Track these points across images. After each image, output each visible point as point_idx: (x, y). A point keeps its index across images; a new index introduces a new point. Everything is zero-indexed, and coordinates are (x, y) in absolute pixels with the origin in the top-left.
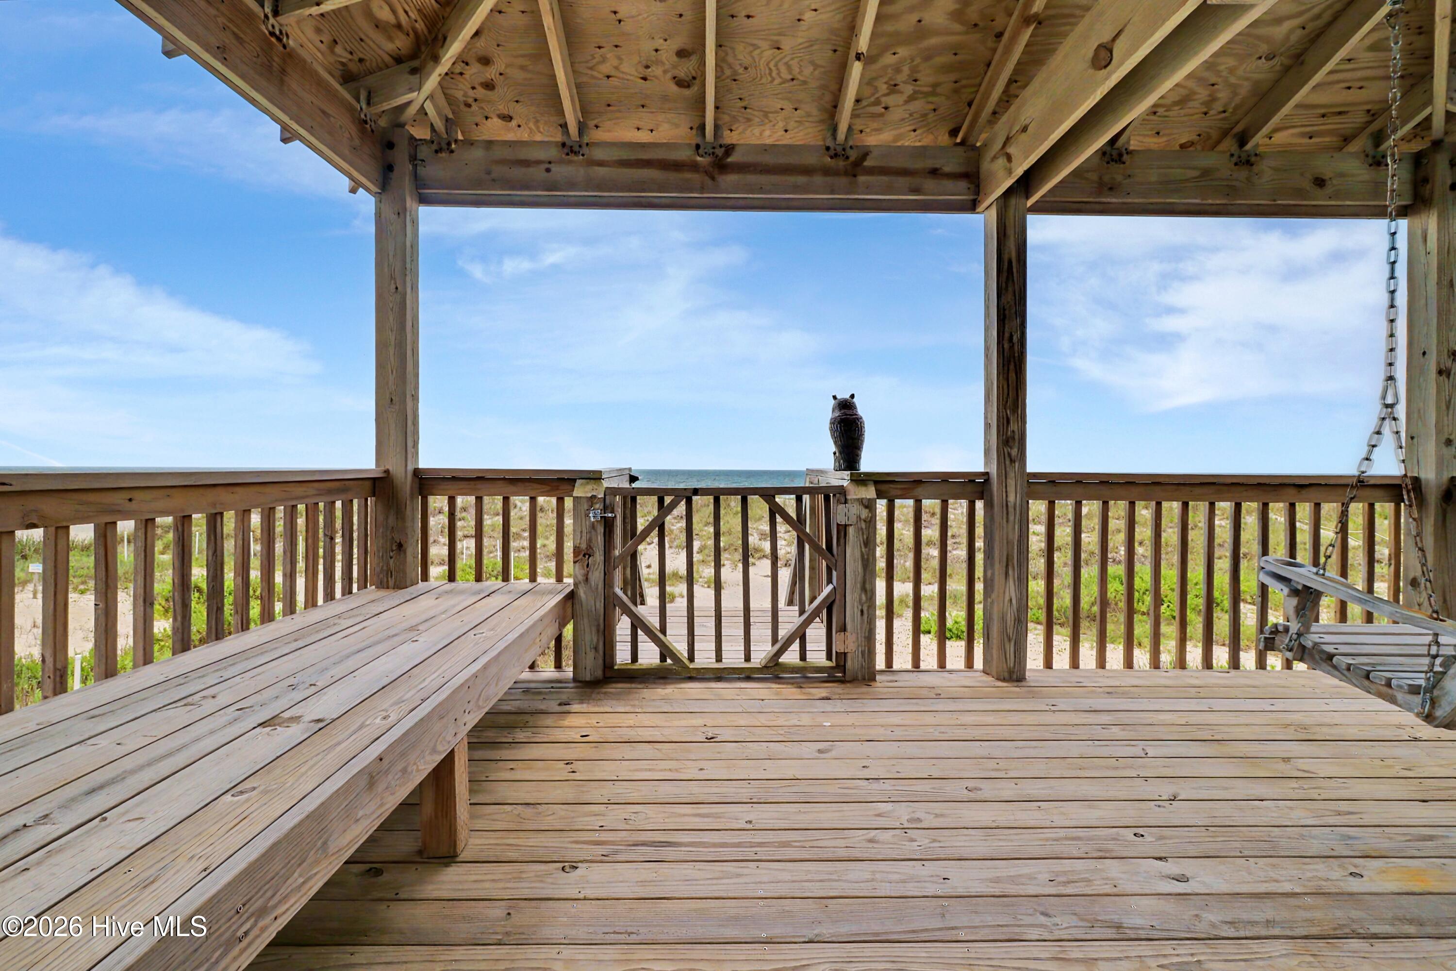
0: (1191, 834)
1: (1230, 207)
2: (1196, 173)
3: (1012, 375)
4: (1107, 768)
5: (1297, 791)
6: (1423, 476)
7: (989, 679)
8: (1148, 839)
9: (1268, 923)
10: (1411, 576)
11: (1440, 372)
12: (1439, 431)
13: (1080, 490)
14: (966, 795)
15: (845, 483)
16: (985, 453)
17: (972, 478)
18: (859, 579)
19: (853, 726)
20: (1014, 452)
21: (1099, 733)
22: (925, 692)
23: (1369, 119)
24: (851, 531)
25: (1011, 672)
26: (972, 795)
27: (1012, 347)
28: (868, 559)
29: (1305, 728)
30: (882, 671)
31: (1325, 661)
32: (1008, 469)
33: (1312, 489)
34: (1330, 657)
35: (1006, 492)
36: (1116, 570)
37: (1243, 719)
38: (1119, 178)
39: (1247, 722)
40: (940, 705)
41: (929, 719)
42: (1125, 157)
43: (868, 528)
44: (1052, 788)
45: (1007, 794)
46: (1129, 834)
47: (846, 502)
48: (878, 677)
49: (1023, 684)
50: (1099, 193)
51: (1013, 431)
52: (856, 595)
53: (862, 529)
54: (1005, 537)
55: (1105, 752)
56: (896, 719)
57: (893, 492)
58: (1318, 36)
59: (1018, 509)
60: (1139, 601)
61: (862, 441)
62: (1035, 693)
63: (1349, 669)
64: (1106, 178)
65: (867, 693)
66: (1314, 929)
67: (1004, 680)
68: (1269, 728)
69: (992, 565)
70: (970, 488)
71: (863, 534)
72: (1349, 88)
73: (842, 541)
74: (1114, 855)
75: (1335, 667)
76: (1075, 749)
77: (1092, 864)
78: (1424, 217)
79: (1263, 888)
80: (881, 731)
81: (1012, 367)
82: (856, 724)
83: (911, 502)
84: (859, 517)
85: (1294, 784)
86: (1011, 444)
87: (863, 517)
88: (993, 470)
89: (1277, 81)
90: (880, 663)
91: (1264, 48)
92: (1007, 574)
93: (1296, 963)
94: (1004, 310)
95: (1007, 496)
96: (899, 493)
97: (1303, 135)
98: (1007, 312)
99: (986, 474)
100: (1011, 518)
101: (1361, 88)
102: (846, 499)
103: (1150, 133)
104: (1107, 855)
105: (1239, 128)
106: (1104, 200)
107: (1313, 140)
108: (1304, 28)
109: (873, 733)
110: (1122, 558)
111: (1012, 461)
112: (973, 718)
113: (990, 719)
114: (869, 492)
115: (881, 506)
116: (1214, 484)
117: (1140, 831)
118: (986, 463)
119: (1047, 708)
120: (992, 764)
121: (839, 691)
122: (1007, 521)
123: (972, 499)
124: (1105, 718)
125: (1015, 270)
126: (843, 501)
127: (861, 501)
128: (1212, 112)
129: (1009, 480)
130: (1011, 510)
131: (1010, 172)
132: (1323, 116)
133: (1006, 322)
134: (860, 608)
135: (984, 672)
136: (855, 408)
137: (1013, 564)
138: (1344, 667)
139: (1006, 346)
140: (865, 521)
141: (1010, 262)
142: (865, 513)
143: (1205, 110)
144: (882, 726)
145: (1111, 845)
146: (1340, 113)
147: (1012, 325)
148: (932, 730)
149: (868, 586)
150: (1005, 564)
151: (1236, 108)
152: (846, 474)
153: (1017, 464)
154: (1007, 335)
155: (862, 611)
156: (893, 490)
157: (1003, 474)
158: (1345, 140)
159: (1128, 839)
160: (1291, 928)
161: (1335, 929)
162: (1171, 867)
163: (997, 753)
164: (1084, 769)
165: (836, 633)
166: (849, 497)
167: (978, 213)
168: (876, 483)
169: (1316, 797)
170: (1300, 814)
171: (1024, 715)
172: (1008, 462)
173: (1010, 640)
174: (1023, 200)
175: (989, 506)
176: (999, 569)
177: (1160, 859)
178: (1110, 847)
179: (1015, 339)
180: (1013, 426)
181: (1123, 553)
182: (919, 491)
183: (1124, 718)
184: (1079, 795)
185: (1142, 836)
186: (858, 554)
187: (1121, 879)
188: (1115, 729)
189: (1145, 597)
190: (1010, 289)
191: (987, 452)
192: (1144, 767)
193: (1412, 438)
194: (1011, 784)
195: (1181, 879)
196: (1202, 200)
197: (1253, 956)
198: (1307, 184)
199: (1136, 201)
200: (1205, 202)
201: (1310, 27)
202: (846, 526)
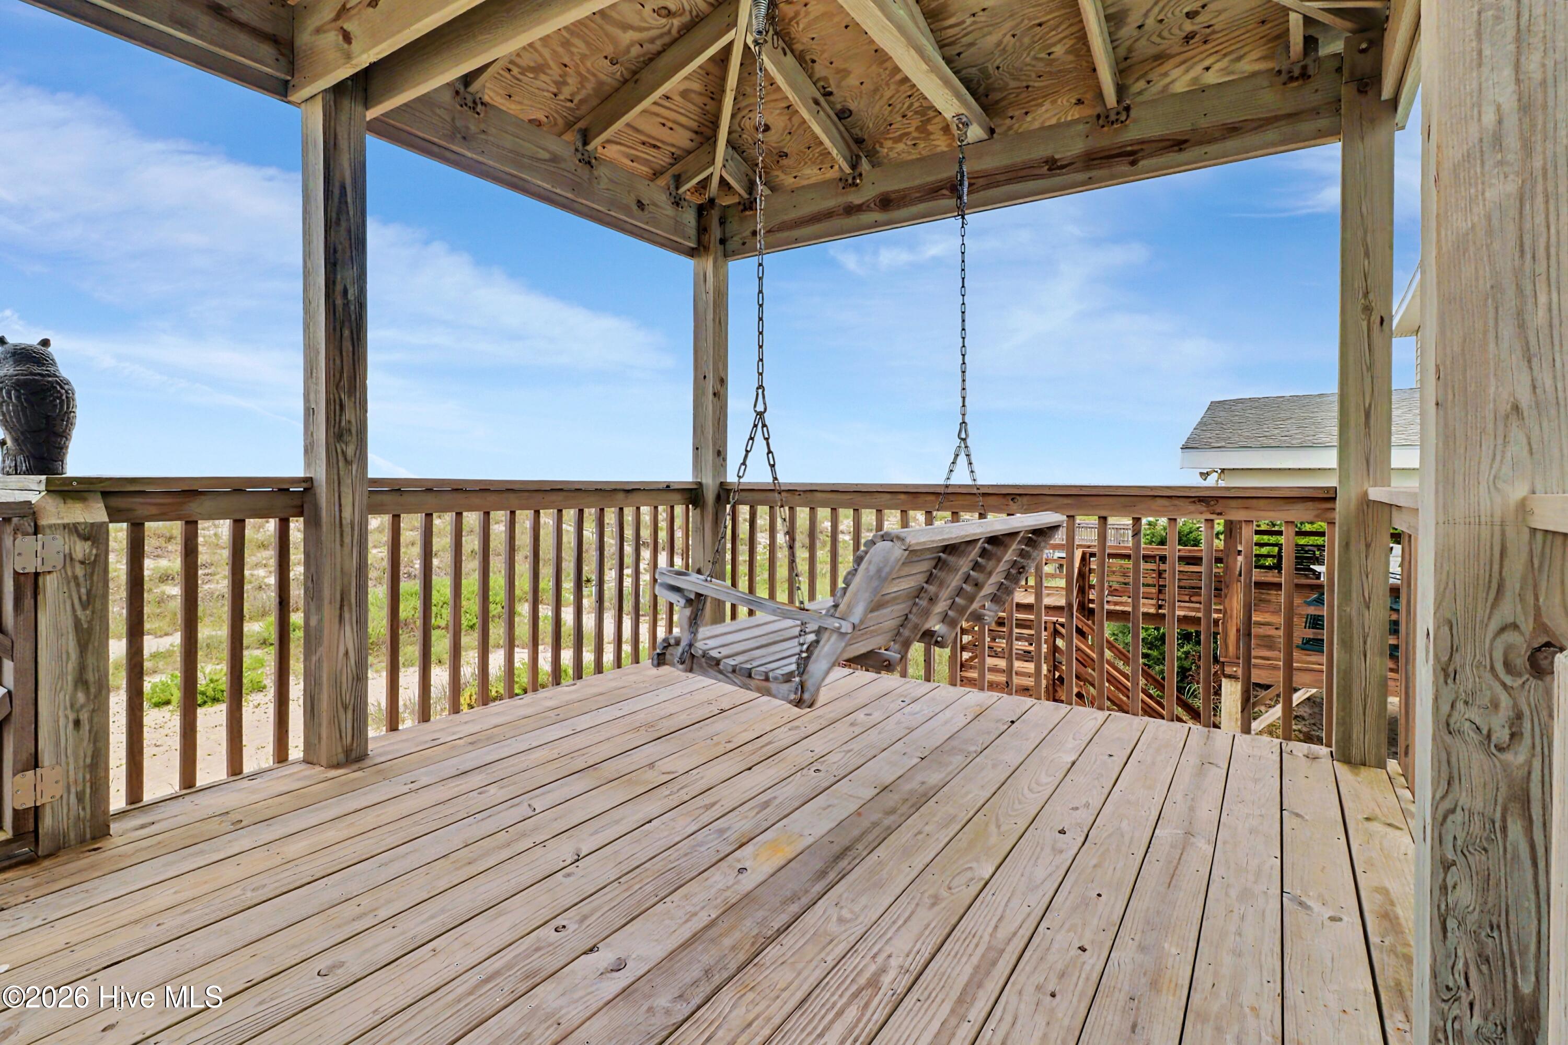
0: (609, 896)
1: (575, 205)
2: (546, 156)
3: (347, 345)
4: (500, 847)
5: (671, 797)
6: (704, 481)
7: (317, 772)
8: (572, 927)
9: (708, 972)
10: (697, 567)
11: (715, 394)
12: (714, 445)
13: (430, 499)
14: (321, 986)
15: (34, 498)
16: (306, 451)
17: (285, 487)
18: (72, 666)
19: (69, 947)
20: (350, 451)
21: (477, 801)
22: (213, 826)
23: (672, 161)
24: (50, 584)
25: (348, 752)
26: (332, 981)
27: (346, 305)
28: (90, 631)
29: (650, 725)
30: (122, 814)
31: (710, 666)
32: (342, 473)
33: (640, 494)
34: (718, 662)
35: (340, 505)
36: (410, 586)
37: (604, 733)
38: (473, 128)
39: (609, 735)
40: (243, 841)
41: (229, 872)
42: (479, 108)
43: (89, 576)
44: (443, 911)
45: (385, 952)
46: (548, 933)
47: (36, 531)
48: (114, 827)
49: (368, 762)
50: (452, 138)
51: (349, 422)
52: (64, 698)
53: (76, 578)
54: (338, 567)
55: (490, 826)
56: (163, 897)
57: (141, 511)
58: (651, 60)
59: (356, 528)
60: (436, 617)
61: (70, 424)
62: (384, 773)
63: (734, 671)
64: (459, 123)
65: (92, 867)
66: (740, 955)
67: (338, 766)
68: (627, 736)
69: (319, 609)
70: (282, 500)
71: (78, 585)
72: (664, 125)
73: (28, 602)
74: (544, 974)
75: (721, 672)
76: (454, 837)
77: (522, 1007)
78: (704, 259)
79: (685, 933)
80: (137, 932)
81: (346, 333)
82: (74, 940)
83: (176, 528)
84: (69, 558)
85: (664, 791)
86: (346, 438)
87: (79, 554)
88: (320, 474)
89: (617, 90)
90: (117, 800)
91: (609, 50)
92: (341, 617)
93: (744, 1009)
94: (335, 251)
95: (340, 511)
96: (154, 510)
97: (627, 156)
98: (339, 255)
99: (309, 480)
100: (347, 540)
101: (671, 129)
102: (36, 525)
103: (501, 92)
104: (537, 979)
105: (581, 125)
106: (455, 148)
107: (635, 164)
108: (642, 46)
109: (118, 945)
110: (417, 572)
111: (348, 462)
112: (304, 843)
113: (331, 834)
114: (96, 513)
115: (119, 533)
116: (561, 490)
117: (559, 922)
118: (308, 465)
119: (406, 789)
120: (349, 910)
121: (27, 882)
122: (342, 545)
123: (283, 515)
124: (476, 780)
125: (349, 200)
126: (31, 530)
127: (73, 529)
128: (561, 97)
129: (343, 489)
130: (347, 529)
131: (348, 57)
132: (644, 144)
133: (338, 268)
134: (72, 717)
135: (307, 761)
136: (54, 363)
137: (350, 601)
138: (730, 669)
139: (339, 302)
140: (82, 563)
141: (343, 188)
142: (81, 549)
143: (555, 90)
144: (136, 922)
145: (536, 961)
146: (655, 146)
147: (347, 275)
148: (238, 892)
149: (91, 677)
150: (338, 606)
151: (582, 102)
152: (37, 482)
153: (354, 467)
154: (339, 288)
155: (77, 723)
156: (139, 506)
157: (335, 480)
158: (654, 174)
159: (551, 940)
160: (725, 968)
161: (753, 944)
162: (605, 957)
163: (354, 887)
164: (475, 860)
165: (14, 775)
166: (43, 522)
167: (288, 102)
168: (105, 495)
169: (686, 798)
170: (682, 824)
171: (378, 810)
172: (341, 464)
173: (346, 708)
174: (360, 108)
175: (313, 524)
176: (329, 612)
177: (591, 950)
178: (536, 965)
179: (351, 296)
180: (349, 414)
181: (417, 566)
182: (194, 507)
183: (498, 771)
184: (479, 905)
185: (564, 927)
186: (67, 622)
187: (561, 1008)
188: (492, 789)
189: (443, 611)
190: (344, 224)
191: (308, 450)
192: (536, 829)
193: (697, 449)
194: (385, 932)
195: (619, 966)
196: (553, 187)
197: (712, 1029)
198: (631, 202)
199: (491, 163)
200: (555, 190)
201: (647, 46)
202: (37, 574)
